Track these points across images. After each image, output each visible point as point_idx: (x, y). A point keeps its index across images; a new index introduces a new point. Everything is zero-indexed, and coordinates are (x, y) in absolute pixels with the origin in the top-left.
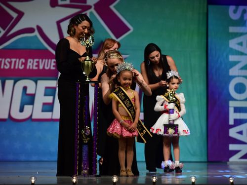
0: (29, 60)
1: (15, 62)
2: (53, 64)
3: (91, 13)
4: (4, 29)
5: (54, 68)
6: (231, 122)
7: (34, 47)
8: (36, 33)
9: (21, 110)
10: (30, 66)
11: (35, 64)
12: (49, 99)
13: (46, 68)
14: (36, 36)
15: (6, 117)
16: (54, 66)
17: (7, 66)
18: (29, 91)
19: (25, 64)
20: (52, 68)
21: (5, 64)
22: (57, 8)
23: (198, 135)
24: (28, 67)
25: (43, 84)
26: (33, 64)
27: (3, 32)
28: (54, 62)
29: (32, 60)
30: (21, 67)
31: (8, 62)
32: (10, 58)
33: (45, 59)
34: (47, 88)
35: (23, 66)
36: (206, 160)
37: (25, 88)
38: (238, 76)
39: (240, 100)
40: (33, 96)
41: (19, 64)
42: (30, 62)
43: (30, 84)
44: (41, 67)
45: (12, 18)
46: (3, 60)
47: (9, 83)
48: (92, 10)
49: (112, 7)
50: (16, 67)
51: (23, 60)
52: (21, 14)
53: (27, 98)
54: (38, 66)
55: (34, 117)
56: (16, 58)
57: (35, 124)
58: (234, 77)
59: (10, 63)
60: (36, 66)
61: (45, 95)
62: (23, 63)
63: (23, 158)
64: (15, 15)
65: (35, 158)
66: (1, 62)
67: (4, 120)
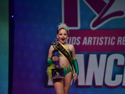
0: (119, 38)
1: (108, 40)
4: (99, 13)
9: (113, 79)
10: (119, 43)
11: (124, 41)
17: (101, 43)
18: (119, 63)
19: (116, 41)
21: (100, 41)
24: (118, 44)
26: (122, 41)
27: (98, 16)
29: (121, 38)
30: (113, 44)
31: (102, 39)
32: (104, 37)
35: (114, 43)
37: (116, 61)
40: (123, 67)
41: (111, 41)
42: (120, 39)
45: (105, 4)
46: (98, 38)
47: (103, 57)
50: (109, 44)
51: (114, 38)
55: (123, 84)
59: (104, 40)
62: (113, 41)
66: (96, 40)
67: (99, 87)
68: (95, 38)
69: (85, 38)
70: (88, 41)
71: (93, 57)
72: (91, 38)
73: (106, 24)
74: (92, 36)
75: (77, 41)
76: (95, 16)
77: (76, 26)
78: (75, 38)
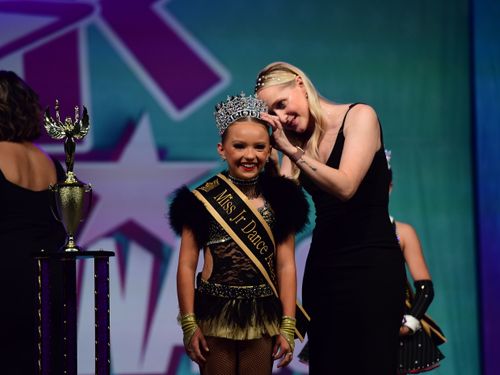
3: (93, 30)
48: (96, 18)
49: (159, 8)
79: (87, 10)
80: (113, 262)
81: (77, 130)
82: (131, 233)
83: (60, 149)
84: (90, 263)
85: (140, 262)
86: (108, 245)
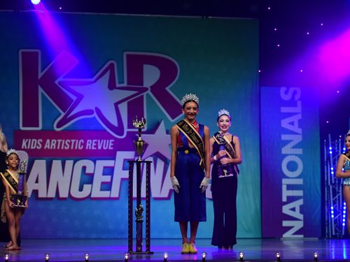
0: (88, 141)
1: (75, 143)
2: (111, 144)
3: (148, 95)
4: (64, 112)
5: (112, 148)
6: (284, 199)
7: (92, 128)
8: (95, 115)
9: (81, 189)
10: (89, 147)
11: (94, 144)
12: (107, 178)
13: (104, 148)
14: (95, 117)
15: (66, 196)
16: (112, 146)
17: (67, 146)
18: (88, 171)
19: (84, 144)
20: (110, 148)
21: (65, 145)
22: (115, 91)
23: (253, 212)
24: (87, 148)
25: (102, 164)
26: (92, 145)
27: (63, 114)
28: (112, 142)
29: (90, 141)
30: (81, 148)
31: (68, 142)
32: (70, 139)
33: (104, 139)
34: (105, 167)
36: (260, 236)
37: (84, 168)
38: (291, 155)
39: (293, 178)
40: (92, 176)
41: (78, 144)
42: (89, 143)
43: (88, 164)
44: (100, 148)
45: (72, 100)
46: (63, 141)
47: (69, 163)
48: (149, 92)
49: (167, 89)
50: (76, 148)
51: (83, 141)
52: (80, 97)
53: (86, 178)
54: (96, 146)
55: (92, 196)
56: (76, 139)
57: (94, 202)
58: (286, 155)
59: (70, 144)
60: (95, 146)
61: (103, 175)
62: (82, 144)
63: (82, 235)
64: (74, 98)
65: (94, 236)
66: (61, 143)
67: (64, 199)
68: (59, 141)
69: (48, 141)
70: (51, 144)
71: (57, 164)
72: (55, 141)
73: (72, 124)
74: (57, 139)
75: (37, 144)
76: (60, 114)
77: (38, 126)
78: (35, 140)
79: (146, 89)
80: (152, 165)
81: (142, 125)
82: (158, 155)
83: (137, 130)
84: (145, 164)
85: (160, 164)
86: (151, 159)
